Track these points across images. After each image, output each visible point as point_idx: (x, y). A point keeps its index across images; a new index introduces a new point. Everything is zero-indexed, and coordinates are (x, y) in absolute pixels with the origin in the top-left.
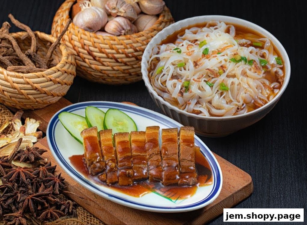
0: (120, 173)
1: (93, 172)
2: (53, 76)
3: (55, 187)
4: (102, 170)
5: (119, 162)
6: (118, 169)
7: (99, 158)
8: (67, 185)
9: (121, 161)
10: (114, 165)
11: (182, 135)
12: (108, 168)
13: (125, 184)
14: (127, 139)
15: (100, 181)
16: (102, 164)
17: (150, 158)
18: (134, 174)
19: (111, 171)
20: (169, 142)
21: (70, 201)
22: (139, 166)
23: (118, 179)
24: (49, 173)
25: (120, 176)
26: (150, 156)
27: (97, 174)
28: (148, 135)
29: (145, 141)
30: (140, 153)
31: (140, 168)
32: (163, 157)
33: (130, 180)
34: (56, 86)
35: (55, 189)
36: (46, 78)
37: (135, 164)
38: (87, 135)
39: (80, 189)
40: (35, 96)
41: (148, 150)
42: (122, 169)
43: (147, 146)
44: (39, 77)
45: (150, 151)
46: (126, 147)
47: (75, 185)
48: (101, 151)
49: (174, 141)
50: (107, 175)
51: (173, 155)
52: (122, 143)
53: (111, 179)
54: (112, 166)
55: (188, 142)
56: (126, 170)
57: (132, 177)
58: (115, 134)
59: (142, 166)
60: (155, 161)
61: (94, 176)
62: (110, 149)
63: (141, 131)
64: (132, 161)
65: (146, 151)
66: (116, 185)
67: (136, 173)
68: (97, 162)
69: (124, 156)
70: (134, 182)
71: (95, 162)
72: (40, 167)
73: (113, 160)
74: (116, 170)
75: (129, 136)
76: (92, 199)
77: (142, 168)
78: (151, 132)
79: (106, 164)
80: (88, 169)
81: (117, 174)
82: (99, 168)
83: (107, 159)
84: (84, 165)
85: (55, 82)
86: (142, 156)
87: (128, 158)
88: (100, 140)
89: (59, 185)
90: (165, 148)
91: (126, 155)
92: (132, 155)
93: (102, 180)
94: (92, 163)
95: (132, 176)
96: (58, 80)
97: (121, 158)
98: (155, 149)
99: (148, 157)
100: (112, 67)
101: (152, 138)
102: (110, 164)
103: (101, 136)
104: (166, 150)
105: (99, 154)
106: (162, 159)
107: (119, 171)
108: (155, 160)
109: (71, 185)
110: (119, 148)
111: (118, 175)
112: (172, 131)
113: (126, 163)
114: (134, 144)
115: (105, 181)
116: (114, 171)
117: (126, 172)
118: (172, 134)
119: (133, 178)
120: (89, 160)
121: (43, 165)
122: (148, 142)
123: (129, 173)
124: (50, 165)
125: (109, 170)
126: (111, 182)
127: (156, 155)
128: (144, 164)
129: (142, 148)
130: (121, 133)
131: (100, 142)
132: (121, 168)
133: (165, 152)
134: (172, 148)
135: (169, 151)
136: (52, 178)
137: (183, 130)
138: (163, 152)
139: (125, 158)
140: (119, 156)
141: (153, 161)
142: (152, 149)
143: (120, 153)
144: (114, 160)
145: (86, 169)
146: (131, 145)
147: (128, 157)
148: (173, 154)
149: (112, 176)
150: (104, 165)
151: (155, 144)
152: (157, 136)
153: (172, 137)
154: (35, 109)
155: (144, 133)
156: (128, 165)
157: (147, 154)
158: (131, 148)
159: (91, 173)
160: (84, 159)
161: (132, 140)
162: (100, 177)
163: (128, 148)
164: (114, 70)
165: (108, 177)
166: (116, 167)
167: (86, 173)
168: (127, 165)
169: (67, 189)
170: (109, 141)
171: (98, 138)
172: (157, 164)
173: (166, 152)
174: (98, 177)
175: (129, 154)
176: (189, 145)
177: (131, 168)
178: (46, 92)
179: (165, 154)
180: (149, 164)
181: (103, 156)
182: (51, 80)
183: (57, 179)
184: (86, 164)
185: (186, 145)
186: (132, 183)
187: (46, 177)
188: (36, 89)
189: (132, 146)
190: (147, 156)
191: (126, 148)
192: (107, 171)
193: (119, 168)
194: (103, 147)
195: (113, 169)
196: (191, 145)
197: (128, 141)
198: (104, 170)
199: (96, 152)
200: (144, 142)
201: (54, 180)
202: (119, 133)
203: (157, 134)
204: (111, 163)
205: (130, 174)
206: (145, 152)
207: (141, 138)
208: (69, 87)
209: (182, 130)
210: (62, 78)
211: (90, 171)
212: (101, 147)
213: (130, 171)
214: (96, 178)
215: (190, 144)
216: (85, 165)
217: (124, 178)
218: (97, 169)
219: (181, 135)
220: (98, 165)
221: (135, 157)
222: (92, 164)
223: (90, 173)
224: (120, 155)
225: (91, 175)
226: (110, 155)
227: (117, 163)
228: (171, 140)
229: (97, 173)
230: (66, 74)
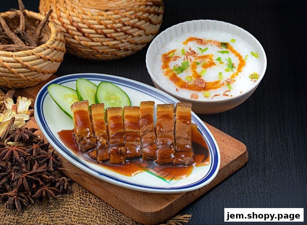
0: (112, 150)
1: (83, 148)
2: (43, 54)
3: (49, 164)
4: (93, 147)
5: (110, 138)
6: (109, 146)
7: (89, 133)
8: (61, 161)
9: (113, 138)
10: (105, 141)
11: (179, 112)
12: (99, 144)
13: (116, 162)
14: (120, 114)
15: (90, 158)
16: (93, 140)
17: (143, 135)
18: (126, 152)
19: (102, 148)
20: (164, 119)
21: (65, 178)
22: (132, 143)
23: (110, 157)
24: (42, 151)
25: (111, 153)
26: (143, 133)
27: (87, 151)
28: (143, 111)
29: (139, 117)
30: (134, 129)
31: (133, 145)
32: (158, 135)
33: (122, 158)
34: (46, 63)
35: (50, 167)
36: (36, 56)
37: (127, 141)
38: (78, 109)
40: (26, 74)
41: (142, 126)
42: (114, 146)
43: (141, 122)
44: (29, 55)
45: (145, 128)
46: (119, 122)
48: (92, 126)
49: (170, 118)
50: (97, 152)
51: (168, 133)
52: (115, 118)
53: (102, 156)
54: (103, 143)
55: (185, 119)
56: (118, 148)
57: (124, 154)
58: (107, 109)
59: (135, 143)
60: (149, 138)
61: (84, 152)
62: (101, 125)
63: (135, 107)
64: (124, 137)
65: (140, 127)
66: (107, 163)
67: (128, 150)
68: (88, 138)
69: (116, 132)
70: (126, 160)
71: (85, 138)
72: (34, 145)
73: (104, 137)
74: (107, 147)
75: (122, 111)
77: (135, 146)
78: (145, 107)
79: (97, 141)
80: (77, 145)
81: (108, 151)
82: (90, 144)
83: (98, 135)
84: (74, 140)
85: (46, 60)
86: (136, 132)
87: (120, 135)
88: (91, 115)
89: (53, 162)
90: (159, 124)
91: (118, 131)
92: (125, 131)
93: (92, 158)
94: (82, 139)
95: (124, 153)
96: (48, 57)
97: (113, 134)
98: (149, 126)
99: (141, 134)
100: (101, 42)
101: (146, 114)
102: (101, 140)
103: (92, 111)
104: (161, 127)
105: (89, 130)
106: (156, 136)
107: (110, 148)
108: (149, 137)
110: (111, 124)
111: (109, 152)
112: (167, 107)
113: (119, 140)
114: (127, 120)
115: (96, 159)
116: (106, 148)
117: (118, 150)
118: (168, 110)
119: (126, 156)
120: (79, 136)
121: (36, 143)
122: (142, 118)
123: (121, 151)
124: (43, 142)
125: (100, 147)
126: (102, 159)
127: (150, 132)
128: (137, 141)
129: (135, 124)
130: (114, 108)
131: (91, 116)
132: (113, 145)
133: (160, 129)
134: (168, 125)
135: (164, 128)
136: (45, 156)
137: (180, 106)
138: (158, 129)
139: (117, 134)
140: (110, 132)
141: (147, 138)
142: (146, 125)
143: (112, 128)
144: (106, 136)
145: (76, 145)
146: (124, 121)
147: (120, 133)
148: (168, 131)
149: (103, 153)
150: (95, 141)
151: (149, 120)
152: (152, 111)
153: (167, 114)
154: (27, 88)
155: (138, 108)
156: (120, 141)
157: (141, 131)
158: (124, 123)
159: (81, 150)
160: (74, 135)
161: (125, 115)
162: (91, 153)
163: (121, 124)
164: (103, 45)
165: (99, 154)
166: (107, 143)
167: (76, 149)
168: (119, 141)
169: (61, 166)
170: (100, 116)
171: (89, 112)
172: (151, 142)
173: (161, 129)
174: (89, 154)
175: (122, 131)
176: (185, 122)
177: (123, 145)
178: (37, 70)
179: (160, 131)
180: (142, 142)
181: (94, 132)
182: (41, 58)
183: (51, 156)
184: (76, 140)
185: (183, 122)
186: (124, 161)
187: (39, 154)
188: (26, 67)
189: (125, 122)
190: (141, 133)
191: (118, 124)
192: (98, 147)
193: (111, 145)
194: (94, 122)
195: (105, 145)
196: (188, 122)
197: (120, 117)
198: (95, 147)
199: (87, 128)
200: (138, 118)
201: (48, 157)
202: (111, 108)
203: (151, 110)
204: (102, 139)
205: (122, 152)
206: (139, 128)
207: (135, 113)
208: (59, 64)
209: (179, 106)
210: (51, 55)
211: (79, 147)
212: (91, 122)
213: (122, 149)
214: (86, 155)
215: (186, 122)
216: (74, 141)
217: (115, 156)
218: (87, 145)
219: (177, 111)
220: (89, 141)
221: (128, 134)
222: (82, 140)
223: (79, 149)
224: (112, 132)
225: (80, 152)
226: (101, 131)
227: (109, 140)
228: (167, 117)
229: (87, 149)
230: (56, 51)
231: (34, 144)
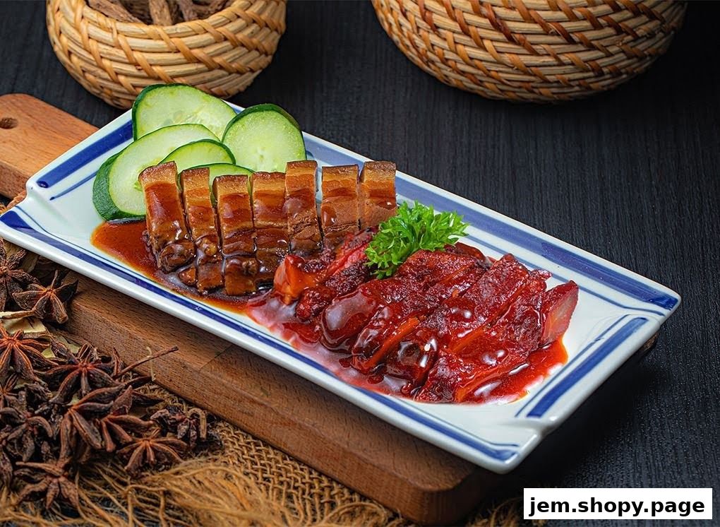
0: (228, 266)
1: (167, 264)
4: (187, 260)
5: (224, 241)
6: (223, 258)
7: (180, 232)
9: (229, 241)
10: (213, 248)
11: (368, 182)
12: (201, 255)
13: (238, 291)
14: (243, 189)
15: (182, 285)
16: (188, 245)
17: (295, 233)
18: (259, 269)
19: (207, 262)
20: (337, 198)
22: (271, 250)
23: (224, 281)
25: (227, 273)
26: (294, 228)
27: (175, 269)
28: (292, 181)
29: (284, 195)
30: (272, 221)
31: (272, 254)
32: (326, 232)
33: (251, 282)
37: (261, 246)
38: (154, 181)
41: (291, 215)
42: (232, 258)
43: (288, 205)
45: (296, 218)
46: (242, 207)
48: (185, 217)
49: (351, 195)
50: (197, 272)
51: (347, 227)
52: (233, 198)
53: (207, 279)
54: (210, 252)
55: (382, 197)
56: (242, 261)
57: (254, 274)
58: (215, 179)
59: (277, 250)
60: (307, 239)
61: (169, 272)
62: (204, 213)
63: (275, 173)
64: (254, 239)
65: (287, 217)
66: (218, 294)
67: (263, 266)
68: (176, 242)
69: (236, 228)
70: (260, 287)
71: (171, 242)
73: (211, 238)
74: (218, 261)
75: (249, 183)
77: (277, 256)
78: (297, 174)
79: (196, 247)
80: (155, 258)
81: (221, 269)
82: (181, 255)
83: (198, 236)
84: (146, 248)
86: (278, 228)
87: (245, 233)
88: (183, 192)
90: (327, 210)
91: (239, 227)
92: (256, 225)
93: (186, 283)
94: (164, 244)
95: (256, 273)
97: (229, 232)
98: (306, 214)
99: (290, 230)
101: (300, 188)
102: (205, 246)
103: (185, 184)
104: (331, 214)
105: (180, 224)
106: (322, 235)
107: (225, 261)
108: (307, 236)
110: (225, 211)
111: (223, 271)
112: (344, 171)
113: (242, 244)
114: (258, 201)
115: (194, 286)
116: (215, 262)
117: (241, 265)
118: (347, 178)
119: (258, 279)
120: (158, 237)
122: (291, 196)
123: (248, 267)
125: (202, 260)
126: (207, 287)
127: (309, 225)
128: (281, 245)
129: (276, 209)
130: (230, 176)
131: (182, 196)
132: (230, 255)
133: (329, 220)
134: (345, 211)
135: (338, 216)
137: (371, 169)
138: (325, 219)
139: (239, 232)
140: (224, 228)
141: (301, 239)
142: (300, 212)
143: (227, 220)
144: (215, 236)
145: (151, 258)
146: (252, 205)
147: (245, 229)
148: (348, 224)
149: (210, 273)
150: (191, 248)
151: (306, 200)
152: (312, 182)
153: (344, 186)
155: (282, 175)
156: (245, 248)
157: (288, 224)
158: (252, 209)
159: (162, 267)
160: (147, 235)
161: (254, 191)
162: (183, 275)
163: (247, 210)
165: (200, 275)
166: (217, 252)
167: (151, 268)
168: (242, 247)
170: (202, 194)
171: (177, 188)
172: (311, 247)
173: (332, 220)
174: (179, 276)
175: (249, 224)
176: (382, 204)
177: (251, 255)
179: (329, 224)
180: (293, 247)
181: (189, 229)
184: (151, 247)
185: (377, 204)
186: (255, 289)
189: (255, 205)
190: (289, 228)
191: (239, 211)
192: (198, 262)
193: (226, 256)
194: (189, 207)
195: (213, 256)
196: (389, 203)
197: (245, 196)
198: (193, 259)
199: (174, 220)
200: (283, 197)
202: (224, 176)
203: (310, 180)
204: (207, 244)
205: (250, 269)
206: (285, 218)
207: (275, 187)
209: (368, 169)
211: (159, 261)
212: (184, 207)
213: (251, 263)
214: (173, 278)
215: (386, 202)
216: (148, 250)
217: (236, 278)
218: (175, 258)
219: (365, 180)
220: (179, 247)
221: (261, 231)
222: (164, 247)
223: (159, 266)
224: (228, 227)
225: (161, 272)
226: (205, 226)
227: (221, 245)
228: (343, 193)
229: (176, 266)
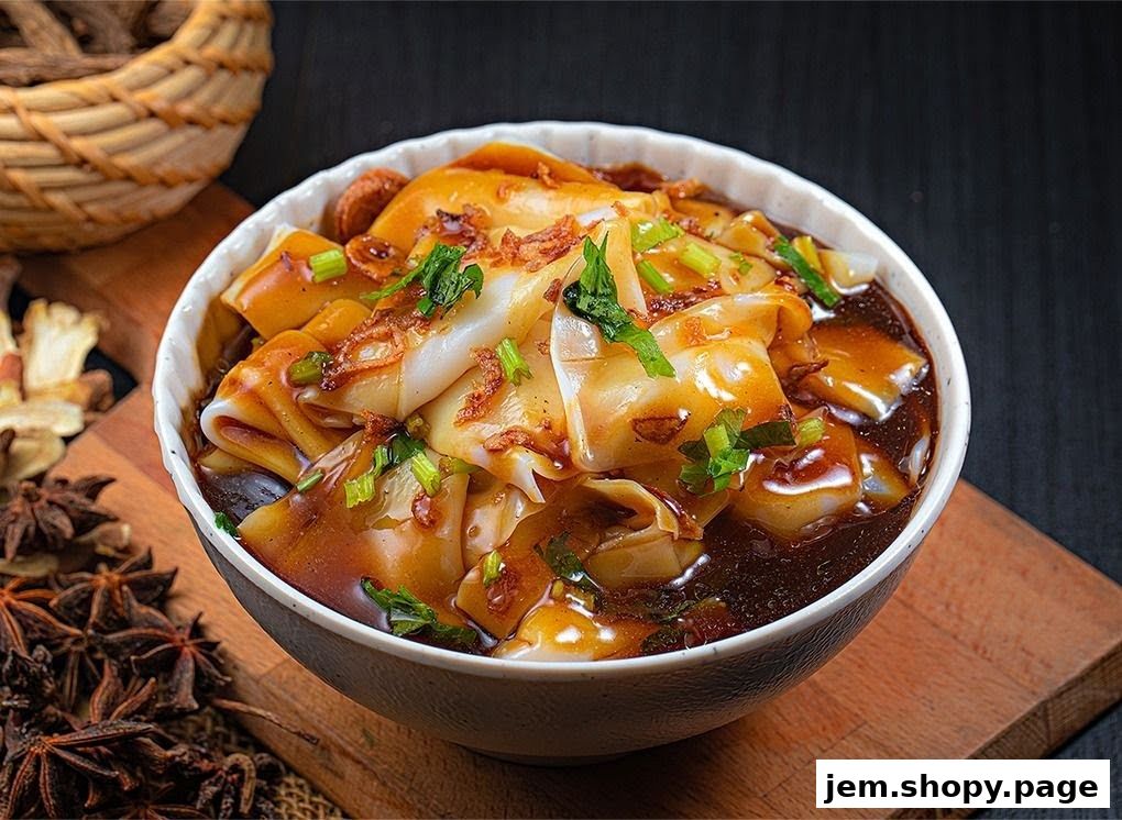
2: (159, 95)
3: (178, 676)
8: (229, 668)
24: (144, 610)
34: (178, 138)
35: (177, 688)
36: (129, 106)
39: (293, 696)
40: (80, 195)
44: (92, 105)
47: (269, 673)
72: (99, 573)
76: (350, 749)
85: (171, 121)
89: (197, 669)
96: (186, 108)
109: (251, 670)
121: (112, 563)
124: (148, 563)
136: (159, 632)
154: (85, 249)
169: (229, 691)
178: (134, 174)
182: (152, 115)
183: (186, 637)
187: (125, 624)
188: (81, 162)
201: (169, 641)
210: (204, 96)
230: (224, 76)
231: (103, 567)
